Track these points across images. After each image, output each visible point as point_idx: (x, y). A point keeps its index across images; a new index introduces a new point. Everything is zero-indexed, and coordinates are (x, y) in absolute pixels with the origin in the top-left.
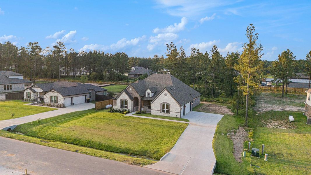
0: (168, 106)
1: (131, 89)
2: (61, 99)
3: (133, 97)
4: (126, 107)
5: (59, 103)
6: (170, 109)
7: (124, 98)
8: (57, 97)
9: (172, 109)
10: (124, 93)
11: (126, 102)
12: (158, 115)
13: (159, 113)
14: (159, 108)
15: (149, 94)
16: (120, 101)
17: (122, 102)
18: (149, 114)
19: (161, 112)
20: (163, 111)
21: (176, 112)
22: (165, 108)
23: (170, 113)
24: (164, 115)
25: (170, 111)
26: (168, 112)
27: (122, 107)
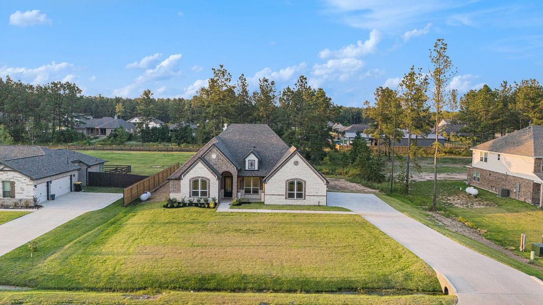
0: (300, 185)
1: (214, 156)
2: (25, 187)
3: (221, 171)
4: (204, 194)
5: (18, 196)
6: (305, 191)
7: (199, 176)
8: (13, 184)
9: (309, 190)
10: (200, 165)
11: (205, 183)
12: (281, 204)
13: (283, 201)
14: (283, 190)
15: (252, 164)
16: (190, 181)
17: (195, 183)
18: (261, 204)
19: (286, 198)
20: (291, 196)
21: (317, 194)
22: (295, 189)
23: (305, 199)
24: (293, 203)
25: (305, 194)
26: (300, 196)
27: (195, 194)
